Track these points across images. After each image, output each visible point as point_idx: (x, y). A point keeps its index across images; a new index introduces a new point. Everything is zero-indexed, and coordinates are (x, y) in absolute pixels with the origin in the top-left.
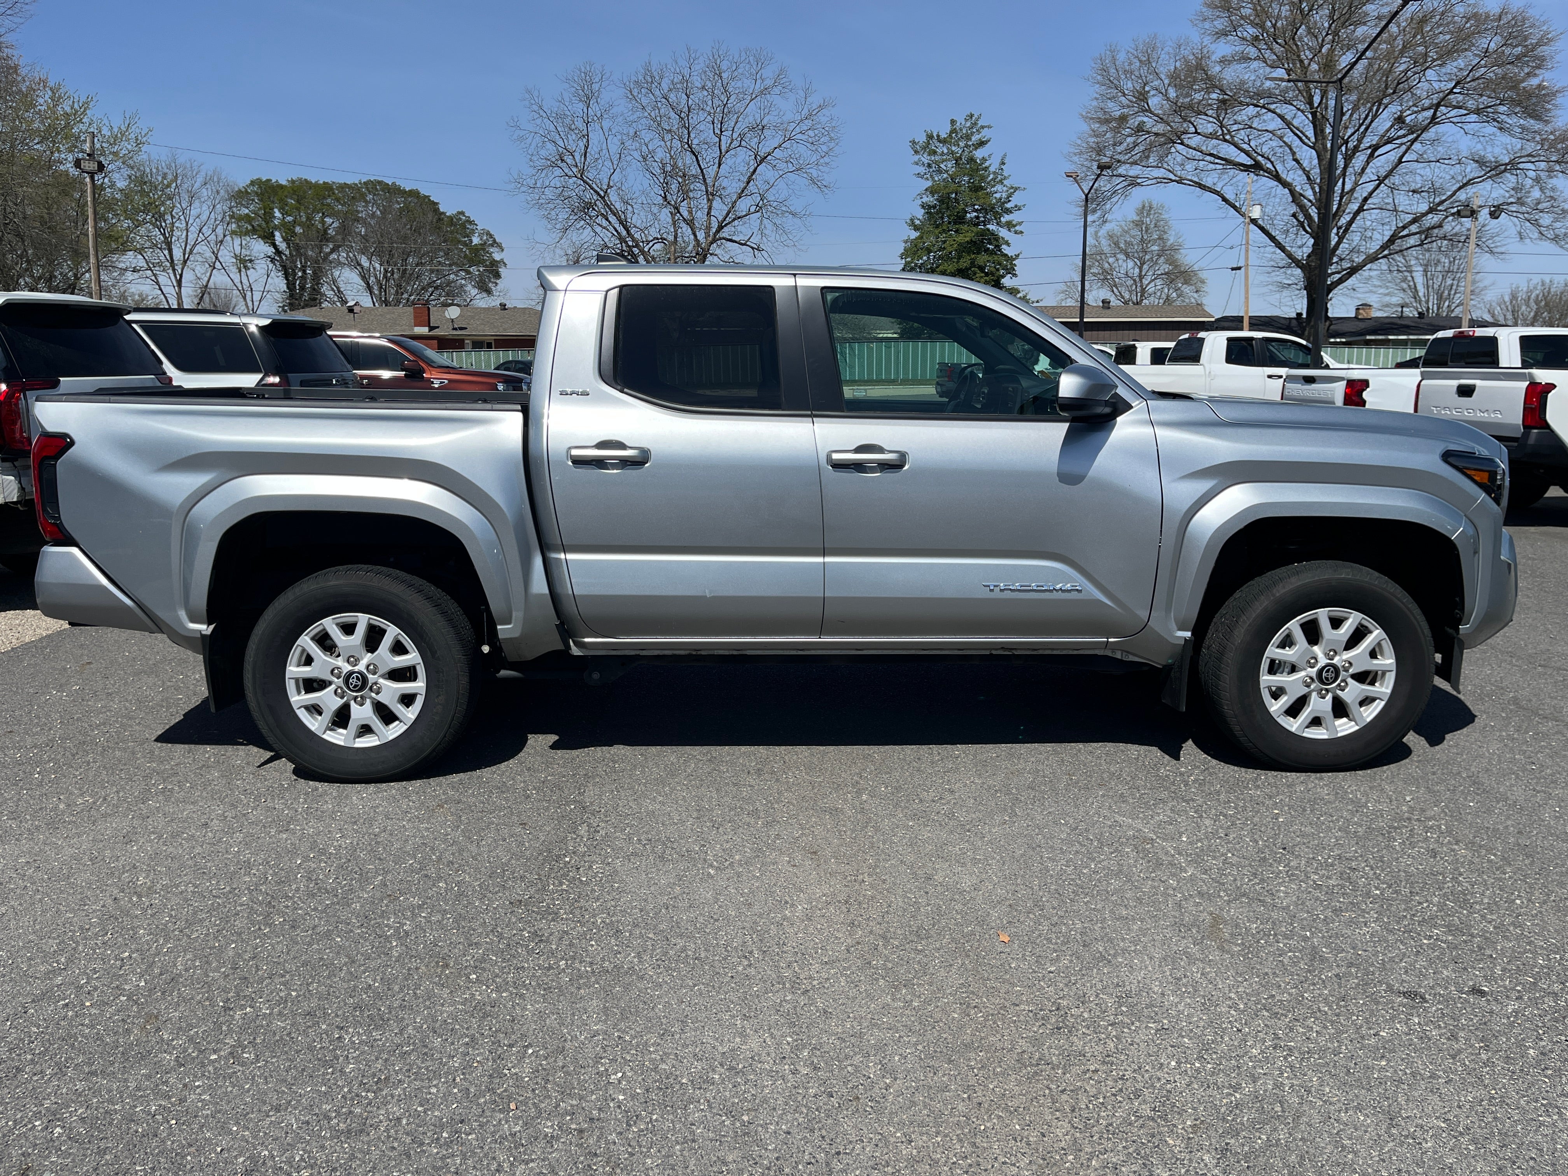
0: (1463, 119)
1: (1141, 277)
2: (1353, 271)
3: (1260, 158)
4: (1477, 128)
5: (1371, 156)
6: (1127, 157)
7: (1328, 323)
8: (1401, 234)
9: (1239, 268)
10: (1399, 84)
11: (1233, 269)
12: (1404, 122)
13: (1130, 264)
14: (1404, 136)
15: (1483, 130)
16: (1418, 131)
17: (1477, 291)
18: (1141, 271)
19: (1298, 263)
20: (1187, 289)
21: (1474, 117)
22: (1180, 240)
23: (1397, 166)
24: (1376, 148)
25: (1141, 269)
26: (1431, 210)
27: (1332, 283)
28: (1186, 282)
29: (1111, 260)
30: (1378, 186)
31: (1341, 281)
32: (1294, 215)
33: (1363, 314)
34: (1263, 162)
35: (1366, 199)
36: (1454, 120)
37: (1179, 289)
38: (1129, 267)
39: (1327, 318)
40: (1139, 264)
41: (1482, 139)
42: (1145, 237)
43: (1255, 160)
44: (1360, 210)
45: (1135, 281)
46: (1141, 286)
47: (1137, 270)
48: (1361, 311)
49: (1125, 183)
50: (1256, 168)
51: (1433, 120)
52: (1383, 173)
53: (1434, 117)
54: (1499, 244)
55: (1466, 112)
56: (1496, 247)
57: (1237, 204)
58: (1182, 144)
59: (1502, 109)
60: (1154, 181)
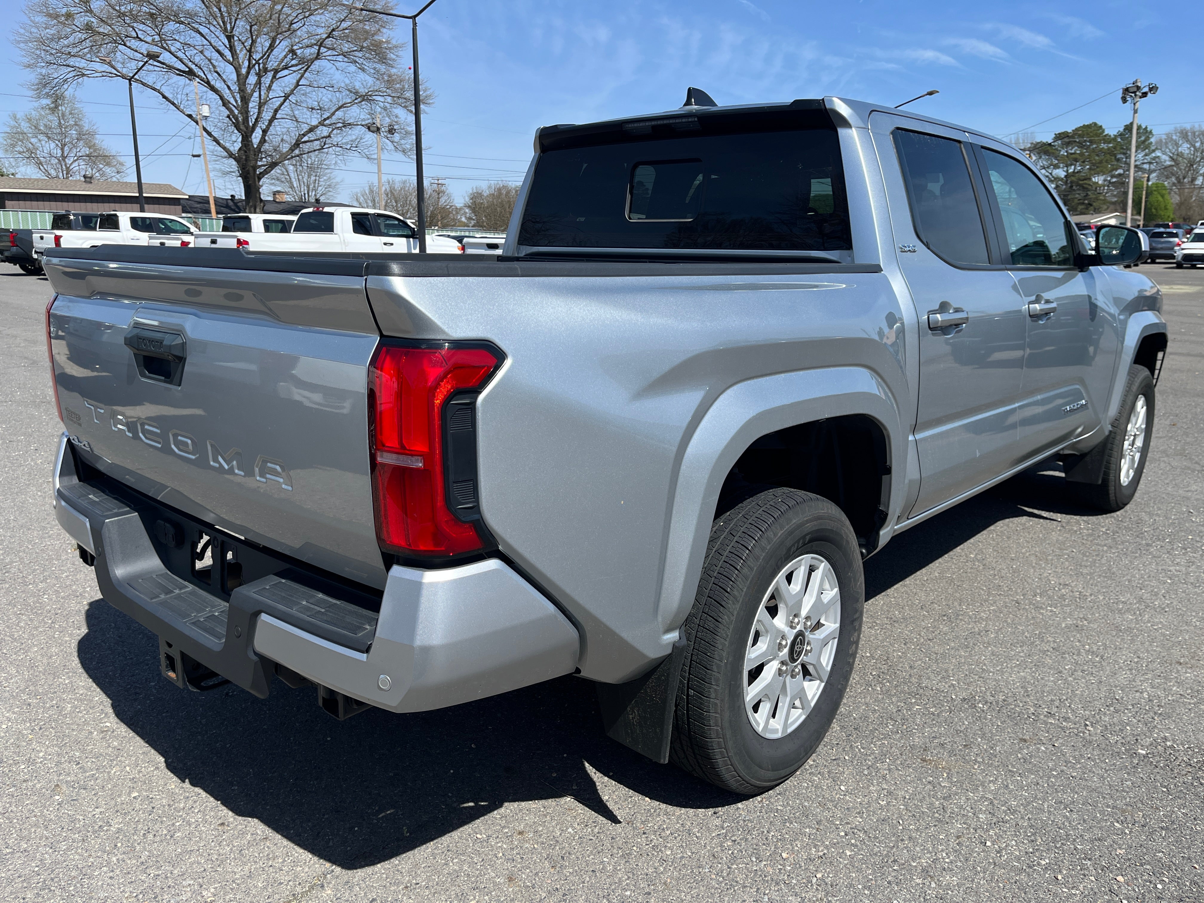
0: (334, 58)
1: (64, 158)
2: (273, 165)
3: (193, 67)
4: (344, 67)
5: (274, 77)
6: (75, 50)
7: (262, 204)
8: (303, 140)
9: (199, 156)
10: (292, 24)
11: (194, 156)
12: (296, 54)
13: (53, 145)
14: (296, 65)
15: (349, 68)
16: (307, 63)
17: (333, 185)
18: (63, 152)
19: (231, 155)
20: (108, 170)
21: (340, 58)
22: (95, 127)
23: (296, 87)
24: (276, 71)
25: (62, 149)
26: (322, 124)
27: (261, 173)
28: (108, 164)
29: (33, 140)
30: (285, 101)
31: (266, 172)
32: (228, 117)
33: (279, 198)
34: (196, 70)
35: (276, 111)
36: (329, 58)
37: (101, 169)
38: (52, 147)
39: (261, 200)
40: (60, 145)
41: (348, 74)
42: (63, 122)
43: (189, 68)
44: (274, 118)
45: (59, 160)
46: (66, 165)
47: (59, 151)
48: (277, 196)
49: (73, 74)
50: (190, 74)
51: (318, 56)
52: (287, 90)
53: (318, 53)
54: (372, 152)
55: (337, 53)
56: (371, 154)
57: (176, 102)
58: (125, 45)
59: (360, 54)
60: (100, 75)
